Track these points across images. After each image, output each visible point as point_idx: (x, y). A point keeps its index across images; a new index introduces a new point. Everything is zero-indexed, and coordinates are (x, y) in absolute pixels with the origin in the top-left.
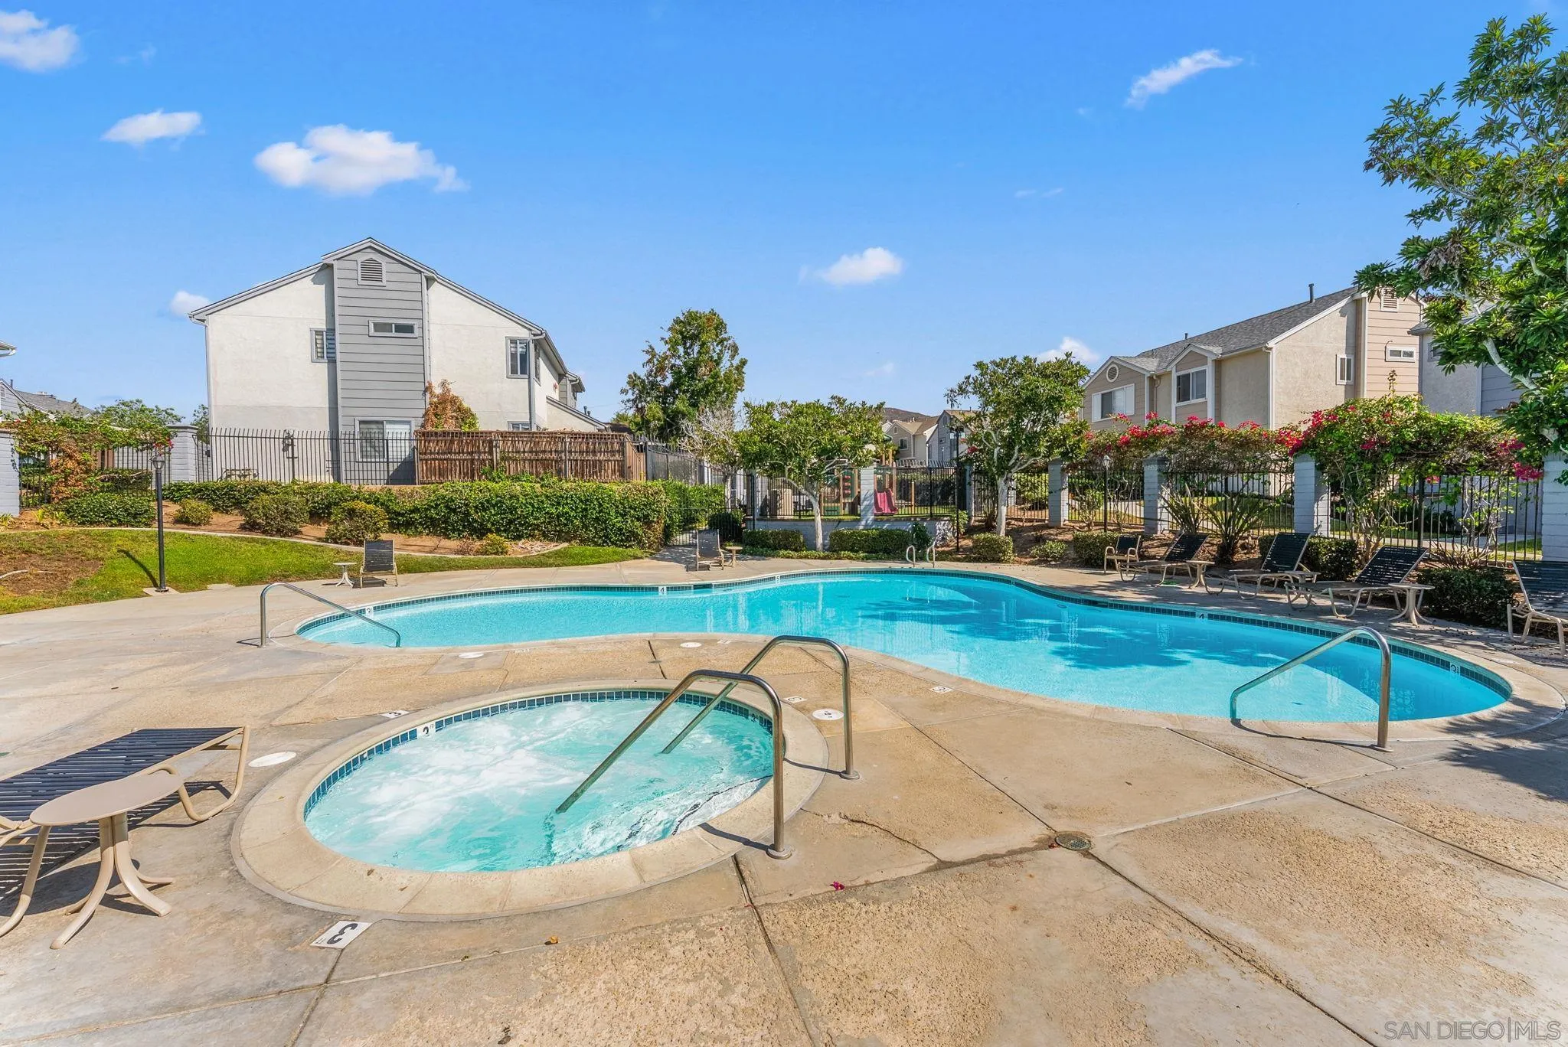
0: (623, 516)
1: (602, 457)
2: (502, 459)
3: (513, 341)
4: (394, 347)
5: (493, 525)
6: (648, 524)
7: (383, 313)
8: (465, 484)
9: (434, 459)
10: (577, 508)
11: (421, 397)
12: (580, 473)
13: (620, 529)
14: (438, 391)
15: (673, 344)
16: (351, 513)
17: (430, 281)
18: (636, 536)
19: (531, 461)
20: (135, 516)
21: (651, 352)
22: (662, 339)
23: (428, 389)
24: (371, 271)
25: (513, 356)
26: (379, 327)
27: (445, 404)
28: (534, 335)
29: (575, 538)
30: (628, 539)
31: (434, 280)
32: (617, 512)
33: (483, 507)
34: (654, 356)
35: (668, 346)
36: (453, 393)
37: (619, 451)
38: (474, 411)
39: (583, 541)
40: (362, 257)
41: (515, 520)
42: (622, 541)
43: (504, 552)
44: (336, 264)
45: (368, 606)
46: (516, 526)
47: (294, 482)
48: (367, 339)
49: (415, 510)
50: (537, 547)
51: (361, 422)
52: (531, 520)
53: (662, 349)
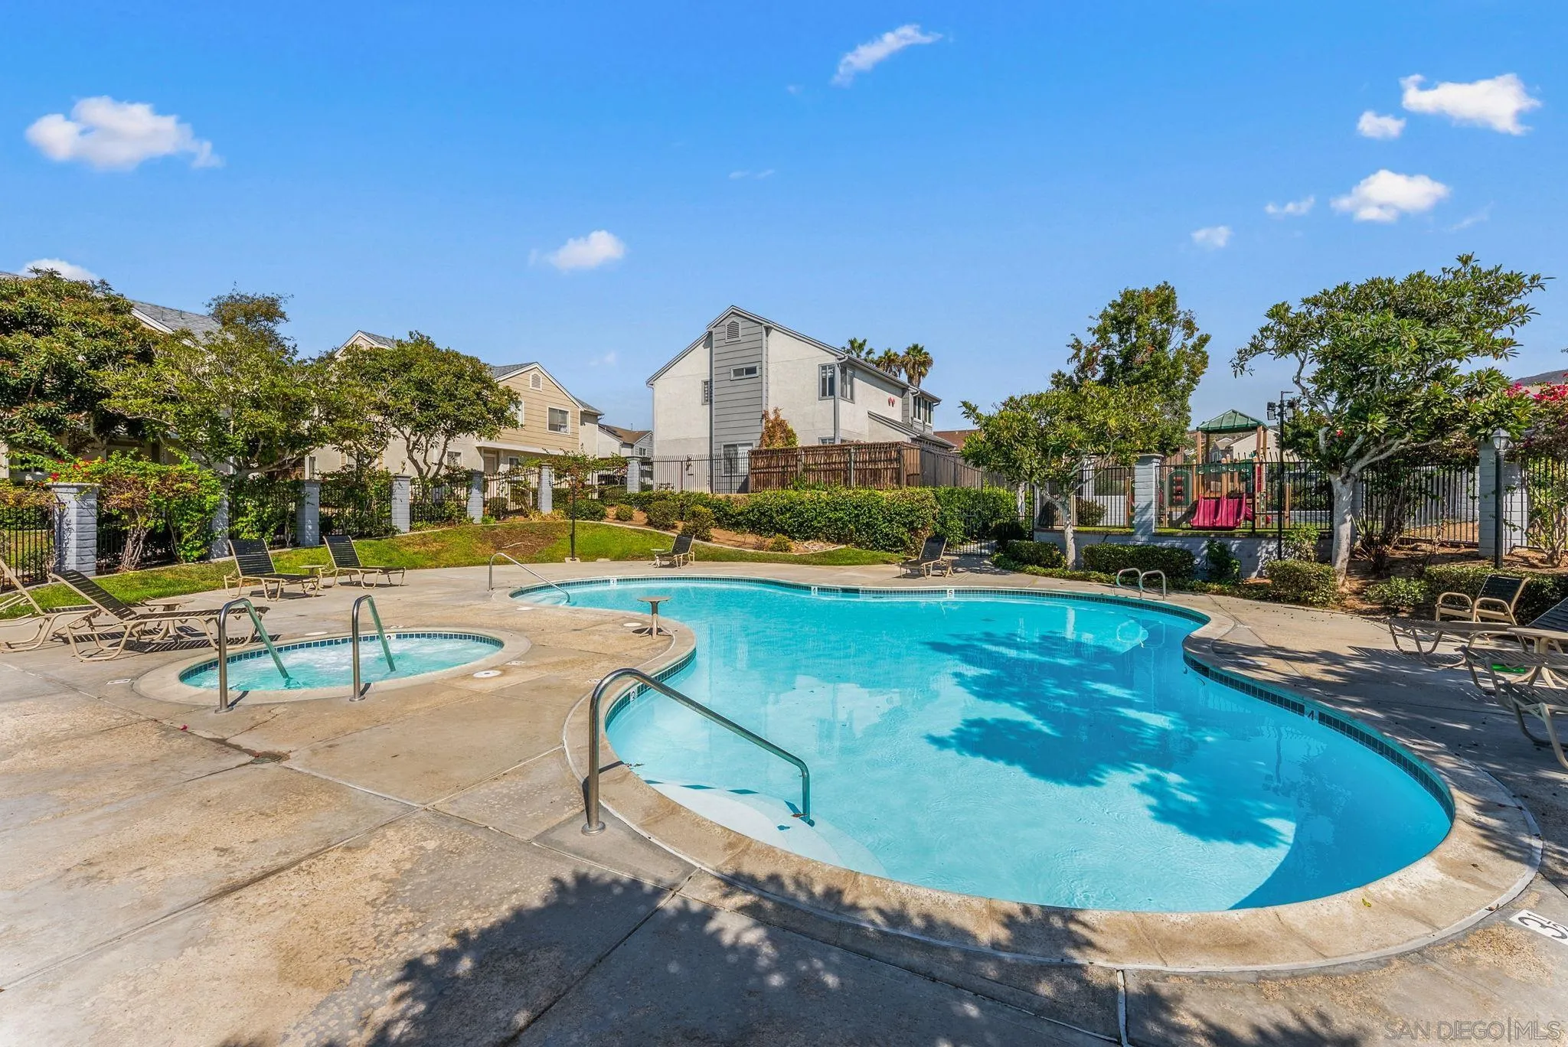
0: (890, 522)
1: (880, 466)
2: (805, 470)
3: (824, 368)
4: (745, 384)
5: (789, 527)
6: (913, 530)
7: (738, 361)
8: (772, 492)
9: (760, 473)
10: (850, 514)
11: (759, 423)
12: (863, 483)
13: (887, 535)
14: (772, 417)
15: (1102, 332)
16: (694, 515)
17: (768, 329)
18: (903, 543)
19: (825, 471)
20: (594, 514)
21: (1077, 346)
22: (1090, 329)
23: (765, 416)
24: (733, 330)
25: (824, 380)
26: (738, 372)
27: (777, 428)
28: (840, 359)
29: (851, 540)
30: (894, 545)
31: (772, 328)
32: (884, 518)
33: (782, 511)
34: (1079, 350)
35: (1097, 336)
36: (782, 417)
37: (896, 460)
38: (795, 431)
39: (858, 545)
40: (727, 322)
41: (803, 523)
42: (890, 546)
43: (788, 549)
44: (714, 330)
45: (613, 578)
46: (805, 530)
47: (682, 492)
48: (729, 384)
49: (741, 514)
50: (816, 547)
51: (725, 446)
52: (815, 523)
53: (1089, 340)
